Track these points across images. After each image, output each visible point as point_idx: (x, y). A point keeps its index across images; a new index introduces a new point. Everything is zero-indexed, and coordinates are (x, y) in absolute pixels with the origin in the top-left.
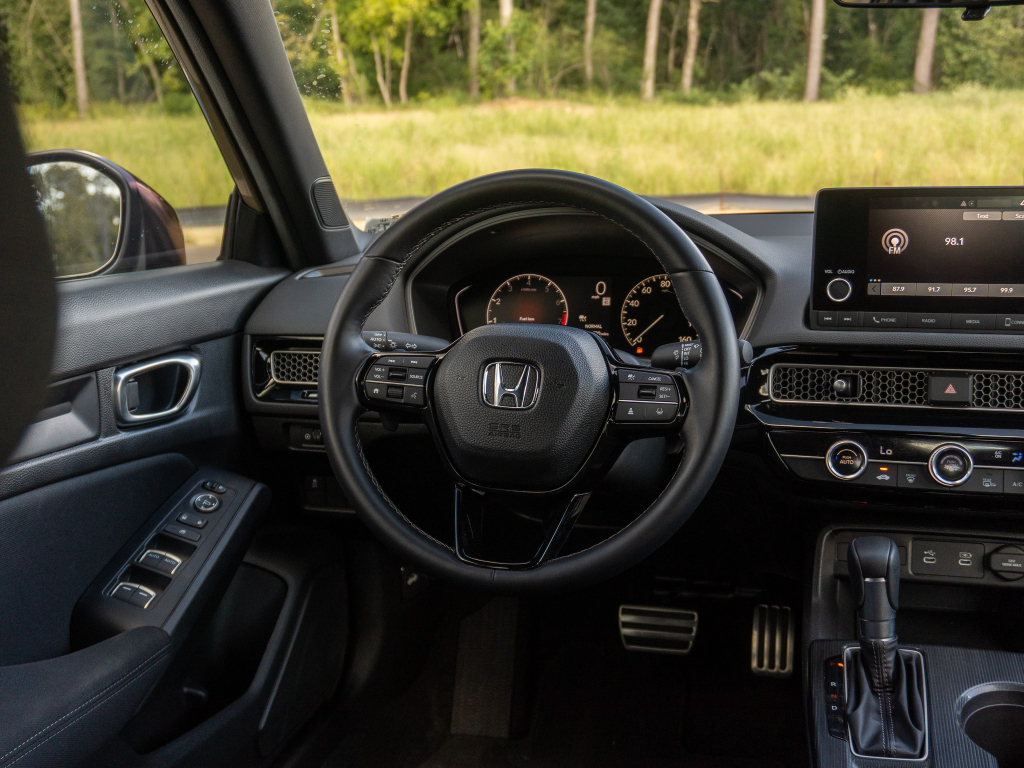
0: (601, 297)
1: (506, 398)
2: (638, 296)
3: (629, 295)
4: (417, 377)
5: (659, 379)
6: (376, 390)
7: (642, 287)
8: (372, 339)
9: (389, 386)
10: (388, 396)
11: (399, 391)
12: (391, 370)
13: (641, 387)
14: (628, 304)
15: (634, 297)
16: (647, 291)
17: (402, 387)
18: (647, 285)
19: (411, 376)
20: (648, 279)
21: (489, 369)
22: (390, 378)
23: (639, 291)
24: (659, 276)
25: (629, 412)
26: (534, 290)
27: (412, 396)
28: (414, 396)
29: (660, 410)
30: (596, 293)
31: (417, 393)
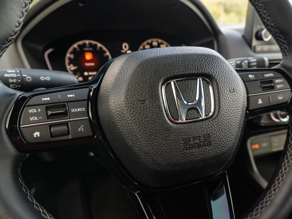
0: (126, 51)
4: (79, 110)
5: (272, 75)
6: (37, 134)
7: (144, 45)
8: (6, 75)
9: (51, 126)
10: (52, 136)
11: (64, 128)
12: (47, 109)
16: (147, 47)
17: (66, 124)
18: (147, 44)
19: (73, 110)
20: (147, 42)
22: (49, 117)
23: (144, 47)
24: (152, 40)
25: (259, 102)
26: (91, 49)
27: (79, 130)
28: (81, 129)
29: (280, 96)
30: (122, 49)
31: (83, 126)
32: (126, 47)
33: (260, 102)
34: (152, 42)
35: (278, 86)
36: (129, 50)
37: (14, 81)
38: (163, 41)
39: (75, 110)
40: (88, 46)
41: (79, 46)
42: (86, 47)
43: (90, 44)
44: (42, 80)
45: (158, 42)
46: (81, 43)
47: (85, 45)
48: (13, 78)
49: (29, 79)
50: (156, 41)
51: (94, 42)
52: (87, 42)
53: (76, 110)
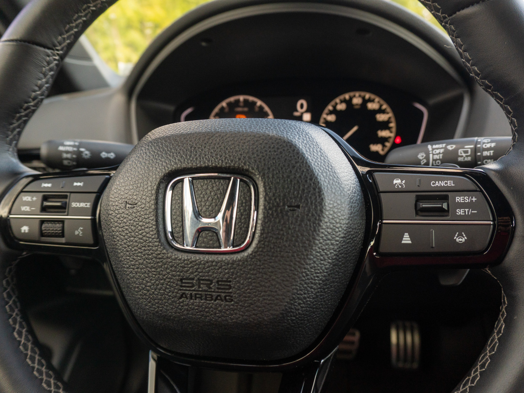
0: (302, 114)
1: (204, 234)
2: (334, 112)
3: (326, 111)
4: (82, 205)
5: (450, 183)
6: (25, 229)
7: (336, 104)
8: (61, 148)
9: (43, 222)
10: (42, 234)
11: (59, 226)
12: (45, 198)
13: (419, 199)
14: (325, 119)
15: (331, 113)
16: (341, 107)
17: (62, 221)
18: (342, 102)
19: (74, 205)
20: (342, 97)
21: (173, 188)
22: (44, 209)
23: (334, 107)
24: (352, 94)
25: (404, 239)
26: (246, 109)
27: (77, 233)
28: (79, 232)
29: (460, 235)
30: (297, 111)
31: (82, 228)
32: (302, 106)
33: (406, 239)
34: (351, 99)
35: (460, 212)
36: (307, 111)
37: (69, 156)
38: (373, 96)
39: (76, 205)
40: (241, 104)
41: (229, 104)
42: (239, 106)
43: (246, 101)
44: (103, 157)
45: (363, 98)
46: (232, 99)
47: (238, 101)
48: (67, 152)
49: (86, 155)
50: (360, 96)
51: (251, 98)
52: (241, 98)
53: (78, 204)
